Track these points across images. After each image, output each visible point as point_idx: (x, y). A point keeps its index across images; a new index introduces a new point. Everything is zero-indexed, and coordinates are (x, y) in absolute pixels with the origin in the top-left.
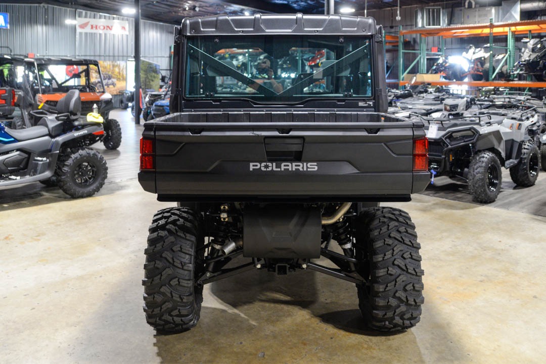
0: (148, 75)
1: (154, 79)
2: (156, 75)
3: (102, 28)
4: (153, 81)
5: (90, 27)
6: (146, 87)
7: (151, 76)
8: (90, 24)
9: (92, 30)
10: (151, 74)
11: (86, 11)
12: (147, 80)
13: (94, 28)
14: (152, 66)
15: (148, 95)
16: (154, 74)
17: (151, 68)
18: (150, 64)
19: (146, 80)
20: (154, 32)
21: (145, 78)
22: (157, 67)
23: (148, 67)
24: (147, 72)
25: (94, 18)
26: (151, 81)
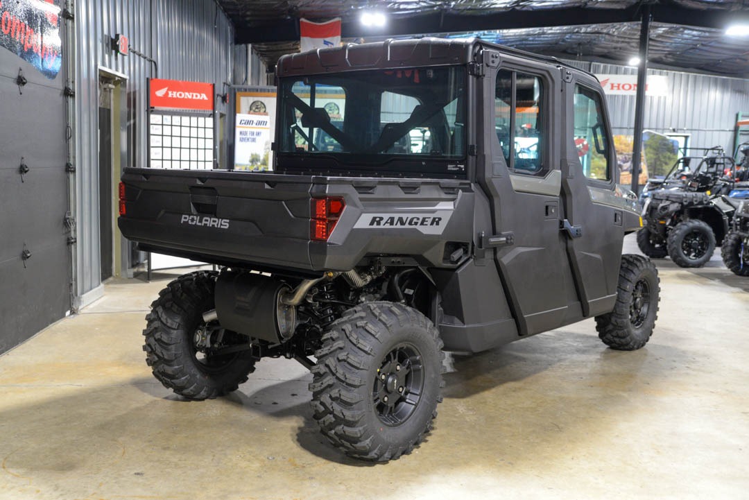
0: (660, 155)
1: (667, 161)
2: (671, 156)
3: (627, 87)
4: (666, 164)
5: (610, 87)
6: (656, 173)
7: (665, 157)
8: (610, 82)
9: (611, 91)
10: (664, 154)
11: (605, 64)
12: (658, 163)
13: (615, 88)
14: (666, 142)
15: (648, 183)
16: (669, 154)
17: (665, 145)
18: (664, 139)
19: (655, 163)
20: (718, 92)
21: (655, 159)
22: (675, 144)
23: (660, 144)
24: (658, 151)
25: (616, 73)
26: (664, 165)
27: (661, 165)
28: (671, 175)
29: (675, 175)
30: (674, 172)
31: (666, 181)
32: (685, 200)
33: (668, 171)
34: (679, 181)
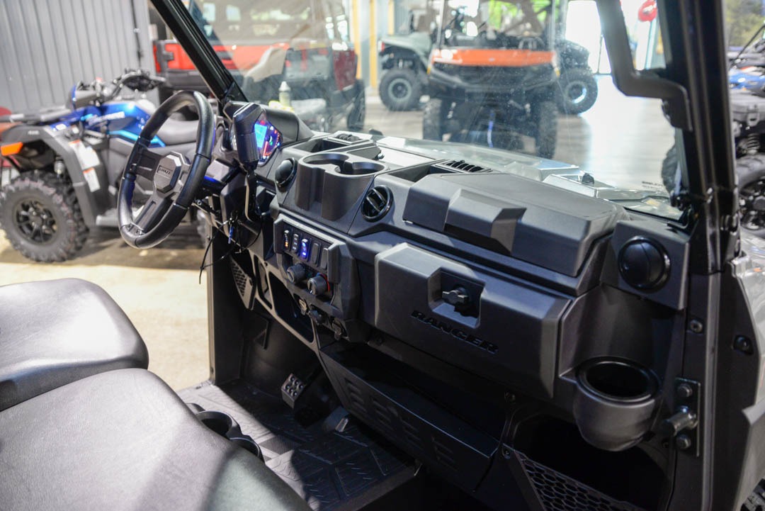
0: (740, 18)
1: (751, 27)
4: (748, 30)
7: (746, 21)
10: (747, 17)
16: (754, 16)
17: (749, 3)
19: (732, 29)
21: (733, 24)
23: (742, 2)
24: (738, 13)
26: (744, 31)
27: (740, 33)
28: (751, 48)
29: (756, 46)
30: (756, 42)
31: (742, 56)
32: (751, 116)
33: (749, 39)
34: (760, 55)
